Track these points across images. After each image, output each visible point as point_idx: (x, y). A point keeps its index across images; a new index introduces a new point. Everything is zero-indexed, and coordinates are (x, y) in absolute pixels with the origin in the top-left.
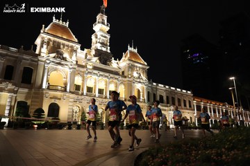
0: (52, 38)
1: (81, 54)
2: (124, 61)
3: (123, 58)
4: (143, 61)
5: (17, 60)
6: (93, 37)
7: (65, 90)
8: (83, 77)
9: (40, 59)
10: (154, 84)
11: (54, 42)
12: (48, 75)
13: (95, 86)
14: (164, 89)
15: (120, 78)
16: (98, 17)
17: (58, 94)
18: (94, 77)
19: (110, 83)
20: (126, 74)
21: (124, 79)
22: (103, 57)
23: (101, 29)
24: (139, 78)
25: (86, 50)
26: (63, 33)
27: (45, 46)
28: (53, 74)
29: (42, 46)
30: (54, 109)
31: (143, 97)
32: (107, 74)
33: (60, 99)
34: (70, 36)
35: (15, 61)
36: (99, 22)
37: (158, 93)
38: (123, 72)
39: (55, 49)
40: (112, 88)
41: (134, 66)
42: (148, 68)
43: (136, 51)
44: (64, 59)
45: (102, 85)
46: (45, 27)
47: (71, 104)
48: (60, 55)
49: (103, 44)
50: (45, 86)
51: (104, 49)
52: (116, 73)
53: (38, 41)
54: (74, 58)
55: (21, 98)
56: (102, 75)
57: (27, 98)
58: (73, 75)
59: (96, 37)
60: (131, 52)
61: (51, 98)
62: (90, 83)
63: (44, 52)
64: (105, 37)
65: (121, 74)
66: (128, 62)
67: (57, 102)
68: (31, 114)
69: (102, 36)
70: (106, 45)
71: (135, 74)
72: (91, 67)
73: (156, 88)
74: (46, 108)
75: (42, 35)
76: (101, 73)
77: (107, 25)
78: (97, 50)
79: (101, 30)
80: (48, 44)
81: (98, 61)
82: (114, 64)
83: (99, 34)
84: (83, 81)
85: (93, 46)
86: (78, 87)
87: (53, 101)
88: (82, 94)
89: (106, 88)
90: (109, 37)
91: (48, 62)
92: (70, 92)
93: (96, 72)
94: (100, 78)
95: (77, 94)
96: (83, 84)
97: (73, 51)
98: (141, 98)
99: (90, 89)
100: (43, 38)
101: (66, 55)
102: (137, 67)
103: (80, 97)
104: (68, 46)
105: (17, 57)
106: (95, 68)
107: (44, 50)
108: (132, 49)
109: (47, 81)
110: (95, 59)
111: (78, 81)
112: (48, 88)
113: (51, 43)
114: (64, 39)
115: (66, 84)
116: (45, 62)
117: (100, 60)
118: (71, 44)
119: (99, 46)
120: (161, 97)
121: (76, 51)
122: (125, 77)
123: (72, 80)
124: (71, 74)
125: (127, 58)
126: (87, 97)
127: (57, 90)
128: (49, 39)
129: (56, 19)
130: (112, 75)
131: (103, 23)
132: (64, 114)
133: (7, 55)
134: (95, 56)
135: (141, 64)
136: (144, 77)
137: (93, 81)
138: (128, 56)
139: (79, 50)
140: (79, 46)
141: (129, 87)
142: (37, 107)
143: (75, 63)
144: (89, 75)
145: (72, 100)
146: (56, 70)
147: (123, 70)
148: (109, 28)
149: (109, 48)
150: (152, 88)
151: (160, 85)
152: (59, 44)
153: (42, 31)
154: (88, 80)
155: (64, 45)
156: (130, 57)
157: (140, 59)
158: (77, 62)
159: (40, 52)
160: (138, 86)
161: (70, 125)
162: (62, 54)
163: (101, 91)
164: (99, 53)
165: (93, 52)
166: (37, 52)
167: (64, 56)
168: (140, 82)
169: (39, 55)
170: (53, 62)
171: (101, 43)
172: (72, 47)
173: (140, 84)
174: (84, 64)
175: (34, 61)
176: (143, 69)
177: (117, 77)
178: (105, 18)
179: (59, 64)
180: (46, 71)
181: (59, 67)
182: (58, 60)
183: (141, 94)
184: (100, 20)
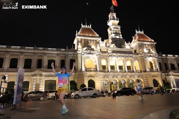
0: (83, 38)
1: (102, 44)
2: (135, 42)
3: (133, 40)
4: (150, 39)
5: (66, 56)
6: (109, 30)
7: (97, 71)
8: (107, 60)
9: (78, 52)
10: (164, 55)
11: (85, 40)
12: (84, 62)
13: (116, 64)
14: (174, 58)
15: (134, 56)
16: (110, 16)
17: (92, 73)
18: (114, 58)
19: (126, 60)
20: (138, 52)
21: (136, 56)
22: (118, 43)
24: (149, 53)
25: (105, 40)
26: (89, 33)
27: (80, 44)
28: (87, 61)
29: (78, 45)
30: (92, 84)
31: (156, 67)
32: (123, 55)
33: (94, 77)
34: (94, 34)
35: (65, 56)
36: (111, 19)
37: (169, 63)
38: (135, 51)
39: (86, 44)
40: (129, 63)
41: (144, 44)
42: (155, 44)
43: (142, 33)
44: (93, 50)
45: (121, 64)
46: (78, 32)
47: (102, 79)
49: (116, 34)
50: (83, 69)
51: (118, 37)
52: (130, 53)
53: (75, 42)
54: (98, 48)
55: (71, 79)
56: (119, 56)
57: (74, 78)
58: (100, 59)
59: (111, 30)
60: (138, 34)
61: (89, 77)
62: (112, 63)
63: (79, 48)
64: (117, 28)
65: (134, 52)
66: (138, 42)
67: (93, 79)
68: (79, 89)
69: (115, 28)
70: (119, 34)
71: (145, 51)
72: (111, 52)
73: (166, 59)
74: (86, 84)
75: (77, 37)
76: (119, 54)
77: (117, 20)
78: (113, 39)
79: (113, 24)
80: (81, 42)
81: (115, 46)
82: (127, 46)
83: (112, 27)
84: (107, 62)
85: (110, 37)
86: (104, 67)
87: (90, 78)
88: (108, 71)
89: (124, 64)
90: (119, 27)
91: (83, 53)
92: (100, 71)
93: (115, 54)
94: (119, 58)
95: (105, 72)
96: (107, 64)
97: (97, 43)
98: (154, 68)
99: (112, 67)
100: (77, 39)
101: (93, 47)
102: (146, 44)
103: (107, 74)
104: (93, 40)
105: (65, 54)
106: (114, 52)
107: (80, 46)
108: (139, 32)
109: (85, 66)
110: (112, 46)
111: (104, 63)
112: (86, 70)
113: (83, 41)
114: (90, 37)
115: (96, 66)
116: (81, 54)
117: (116, 45)
118: (95, 39)
119: (113, 35)
120: (173, 66)
121: (99, 43)
122: (138, 54)
123: (100, 62)
124: (98, 59)
125: (136, 40)
127: (91, 71)
128: (82, 39)
129: (83, 25)
130: (127, 55)
131: (114, 19)
132: (98, 86)
133: (60, 54)
134: (112, 43)
135: (149, 42)
136: (153, 52)
137: (114, 61)
138: (137, 38)
139: (101, 42)
140: (100, 39)
141: (143, 62)
142: (81, 84)
143: (99, 51)
144: (110, 58)
145: (102, 76)
146: (88, 58)
147: (135, 49)
148: (118, 21)
149: (121, 35)
150: (162, 59)
151: (169, 55)
152: (88, 40)
153: (76, 35)
154: (111, 61)
155: (90, 40)
156: (139, 38)
157: (147, 38)
158: (101, 50)
159: (77, 48)
162: (90, 47)
163: (121, 68)
164: (115, 41)
165: (110, 41)
166: (76, 49)
167: (92, 47)
168: (150, 56)
169: (77, 50)
170: (86, 53)
172: (96, 40)
173: (151, 58)
174: (105, 50)
175: (74, 55)
176: (151, 45)
177: (131, 55)
178: (115, 15)
179: (90, 53)
180: (83, 59)
181: (90, 55)
182: (89, 51)
183: (153, 65)
184: (112, 17)
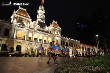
0: (19, 16)
1: (32, 23)
2: (51, 27)
3: (51, 26)
6: (37, 16)
7: (24, 39)
8: (33, 34)
9: (13, 25)
10: (64, 37)
11: (20, 17)
12: (16, 32)
13: (38, 38)
14: (68, 39)
15: (49, 34)
16: (40, 7)
17: (21, 41)
19: (44, 36)
20: (52, 33)
21: (51, 35)
22: (42, 25)
23: (41, 13)
24: (57, 34)
25: (34, 22)
26: (24, 14)
27: (15, 19)
28: (19, 32)
29: (14, 19)
30: (19, 48)
31: (59, 43)
32: (43, 33)
33: (22, 43)
34: (27, 15)
35: (1, 26)
36: (40, 10)
37: (66, 41)
38: (50, 32)
39: (20, 21)
40: (45, 38)
41: (55, 29)
42: (61, 30)
43: (56, 23)
44: (24, 25)
45: (41, 37)
46: (16, 11)
47: (27, 45)
48: (22, 24)
49: (42, 19)
51: (42, 21)
52: (47, 32)
53: (12, 17)
54: (29, 25)
55: (3, 42)
56: (41, 33)
57: (6, 42)
58: (28, 32)
59: (39, 16)
61: (18, 43)
64: (43, 16)
65: (49, 32)
66: (53, 27)
67: (20, 44)
68: (8, 50)
69: (41, 15)
70: (43, 20)
71: (56, 33)
72: (36, 29)
73: (65, 39)
74: (15, 47)
75: (14, 14)
76: (41, 32)
77: (44, 11)
78: (39, 22)
80: (17, 18)
81: (39, 27)
82: (47, 28)
83: (40, 14)
84: (32, 35)
85: (37, 20)
86: (30, 38)
87: (18, 44)
88: (32, 41)
89: (43, 38)
90: (44, 16)
91: (17, 26)
92: (26, 40)
93: (38, 31)
95: (30, 41)
96: (32, 37)
97: (28, 22)
99: (35, 39)
100: (14, 15)
101: (25, 24)
103: (31, 42)
104: (26, 19)
106: (38, 30)
107: (15, 21)
108: (55, 22)
109: (16, 35)
110: (38, 26)
111: (30, 35)
112: (16, 38)
113: (18, 18)
114: (24, 16)
115: (24, 37)
116: (15, 26)
117: (40, 26)
118: (27, 19)
119: (40, 20)
120: (67, 43)
121: (29, 22)
122: (51, 34)
123: (28, 35)
125: (52, 26)
127: (20, 39)
128: (17, 16)
129: (21, 7)
130: (45, 33)
131: (42, 10)
132: (23, 50)
134: (38, 24)
135: (58, 28)
136: (59, 34)
137: (37, 35)
138: (53, 25)
139: (31, 22)
140: (31, 20)
141: (53, 38)
142: (11, 47)
143: (29, 27)
144: (35, 33)
145: (27, 44)
146: (20, 30)
147: (50, 31)
148: (44, 12)
149: (44, 21)
150: (63, 39)
151: (66, 38)
152: (22, 19)
153: (14, 13)
154: (35, 35)
155: (24, 19)
156: (54, 25)
157: (58, 26)
158: (30, 27)
159: (13, 22)
160: (57, 38)
161: (26, 55)
162: (23, 23)
163: (40, 40)
164: (40, 23)
165: (37, 23)
166: (12, 22)
167: (24, 24)
168: (58, 36)
169: (13, 23)
170: (19, 26)
172: (28, 20)
173: (58, 37)
174: (33, 28)
175: (9, 26)
176: (59, 30)
177: (48, 34)
178: (43, 8)
179: (22, 27)
180: (16, 30)
181: (22, 29)
182: (21, 26)
183: (58, 41)
184: (41, 9)
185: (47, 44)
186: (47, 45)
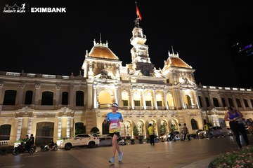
0: (96, 61)
1: (123, 70)
2: (167, 68)
3: (165, 66)
4: (187, 65)
5: (70, 86)
6: (132, 51)
8: (129, 92)
9: (88, 81)
10: (205, 87)
11: (98, 63)
12: (97, 95)
13: (142, 98)
14: (217, 90)
15: (166, 87)
16: (134, 32)
18: (140, 90)
19: (156, 93)
20: (171, 82)
21: (170, 87)
22: (145, 70)
23: (138, 42)
24: (186, 83)
25: (127, 65)
26: (104, 54)
27: (91, 69)
28: (101, 94)
29: (88, 70)
31: (194, 103)
32: (152, 85)
36: (135, 36)
37: (211, 97)
38: (168, 81)
39: (100, 70)
40: (159, 98)
41: (179, 72)
42: (193, 71)
43: (177, 56)
44: (109, 78)
45: (149, 98)
46: (89, 52)
48: (105, 75)
49: (143, 56)
50: (96, 106)
51: (145, 61)
52: (161, 83)
53: (84, 66)
54: (118, 75)
55: (77, 120)
56: (147, 87)
57: (82, 119)
58: (119, 91)
59: (135, 51)
60: (172, 58)
61: (103, 116)
62: (136, 97)
63: (90, 74)
64: (144, 49)
65: (166, 82)
66: (171, 69)
69: (140, 48)
70: (146, 57)
71: (181, 80)
72: (135, 81)
73: (208, 91)
75: (87, 60)
76: (146, 85)
77: (144, 37)
78: (138, 63)
80: (93, 66)
81: (141, 74)
82: (157, 74)
83: (137, 47)
84: (130, 95)
85: (134, 60)
86: (125, 103)
88: (131, 109)
89: (153, 99)
90: (147, 48)
91: (95, 83)
93: (140, 85)
94: (146, 90)
95: (126, 109)
96: (130, 98)
97: (116, 68)
98: (193, 104)
99: (137, 103)
100: (88, 62)
102: (181, 72)
103: (129, 112)
104: (110, 65)
105: (69, 84)
106: (139, 81)
107: (91, 73)
108: (173, 55)
109: (98, 101)
110: (138, 73)
111: (125, 96)
112: (99, 108)
113: (96, 65)
114: (104, 59)
115: (114, 101)
116: (93, 83)
117: (142, 72)
118: (113, 63)
119: (139, 59)
120: (215, 101)
121: (118, 68)
122: (171, 85)
123: (119, 96)
124: (117, 91)
125: (169, 66)
126: (136, 111)
127: (107, 108)
128: (94, 62)
129: (96, 42)
130: (156, 86)
131: (139, 36)
133: (61, 83)
134: (137, 69)
135: (186, 68)
136: (191, 82)
137: (139, 94)
138: (170, 62)
139: (121, 67)
140: (120, 63)
141: (177, 95)
142: (92, 127)
143: (119, 79)
144: (134, 89)
146: (103, 89)
147: (167, 78)
148: (146, 40)
149: (149, 59)
150: (203, 92)
151: (211, 87)
152: (102, 65)
153: (86, 56)
154: (135, 94)
155: (106, 64)
156: (173, 63)
157: (183, 64)
158: (121, 78)
159: (87, 75)
160: (187, 92)
162: (106, 74)
163: (148, 103)
164: (140, 66)
165: (134, 66)
166: (85, 76)
167: (109, 75)
168: (188, 88)
169: (87, 78)
170: (100, 82)
171: (141, 56)
172: (114, 65)
173: (188, 90)
174: (128, 79)
175: (82, 84)
176: (189, 73)
177: (162, 86)
178: (140, 30)
179: (105, 83)
180: (95, 92)
181: (106, 86)
182: (104, 80)
183: (192, 100)
184: (136, 34)
185: (165, 109)
186: (165, 112)
